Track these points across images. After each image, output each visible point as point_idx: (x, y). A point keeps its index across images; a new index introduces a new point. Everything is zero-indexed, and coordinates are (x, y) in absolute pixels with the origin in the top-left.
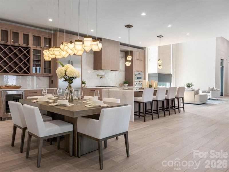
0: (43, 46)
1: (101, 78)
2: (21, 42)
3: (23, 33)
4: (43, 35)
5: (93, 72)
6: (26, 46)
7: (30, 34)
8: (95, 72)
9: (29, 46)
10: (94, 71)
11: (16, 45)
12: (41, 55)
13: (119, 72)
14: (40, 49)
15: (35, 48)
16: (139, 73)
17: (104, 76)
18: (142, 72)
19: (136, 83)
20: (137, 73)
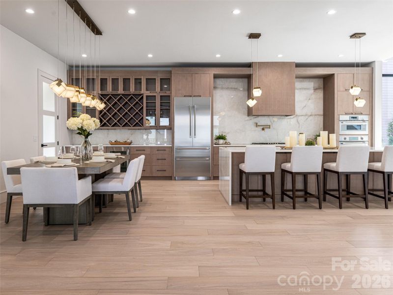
0: (159, 89)
1: (263, 129)
2: (132, 90)
3: (134, 77)
4: (159, 75)
5: (248, 120)
6: (137, 92)
7: (142, 77)
8: (251, 120)
9: (142, 92)
10: (247, 118)
11: (127, 93)
12: (157, 101)
13: (307, 117)
14: (155, 94)
15: (148, 93)
16: (352, 117)
17: (270, 126)
18: (364, 113)
19: (345, 139)
20: (347, 117)
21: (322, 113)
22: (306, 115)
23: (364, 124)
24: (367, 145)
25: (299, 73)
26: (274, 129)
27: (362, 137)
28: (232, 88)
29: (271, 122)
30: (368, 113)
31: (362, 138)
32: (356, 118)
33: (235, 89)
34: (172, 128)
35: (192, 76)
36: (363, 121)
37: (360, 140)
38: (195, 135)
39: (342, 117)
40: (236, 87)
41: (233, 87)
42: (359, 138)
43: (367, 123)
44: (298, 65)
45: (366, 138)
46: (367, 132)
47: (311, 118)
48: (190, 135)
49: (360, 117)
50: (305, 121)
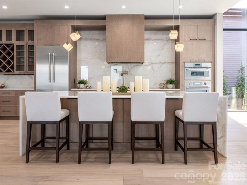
0: (27, 40)
1: (122, 75)
2: (4, 39)
3: (5, 29)
4: (27, 27)
5: (109, 67)
6: (9, 42)
7: (13, 29)
9: (12, 42)
10: (109, 65)
12: (25, 50)
13: (160, 64)
14: (23, 44)
15: (18, 43)
16: (196, 65)
17: (127, 72)
18: (206, 61)
19: (190, 83)
20: (192, 65)
21: (174, 61)
22: (160, 63)
23: (207, 70)
24: (209, 89)
25: (148, 24)
26: (131, 75)
27: (206, 82)
28: (94, 39)
29: (129, 68)
30: (211, 61)
31: (205, 84)
32: (199, 65)
33: (98, 40)
34: (34, 74)
35: (52, 27)
36: (207, 68)
37: (203, 85)
38: (54, 79)
39: (187, 65)
40: (98, 38)
41: (96, 38)
42: (203, 83)
43: (210, 70)
44: (147, 18)
45: (209, 83)
46: (210, 78)
47: (164, 65)
48: (50, 79)
49: (204, 65)
50: (159, 68)
